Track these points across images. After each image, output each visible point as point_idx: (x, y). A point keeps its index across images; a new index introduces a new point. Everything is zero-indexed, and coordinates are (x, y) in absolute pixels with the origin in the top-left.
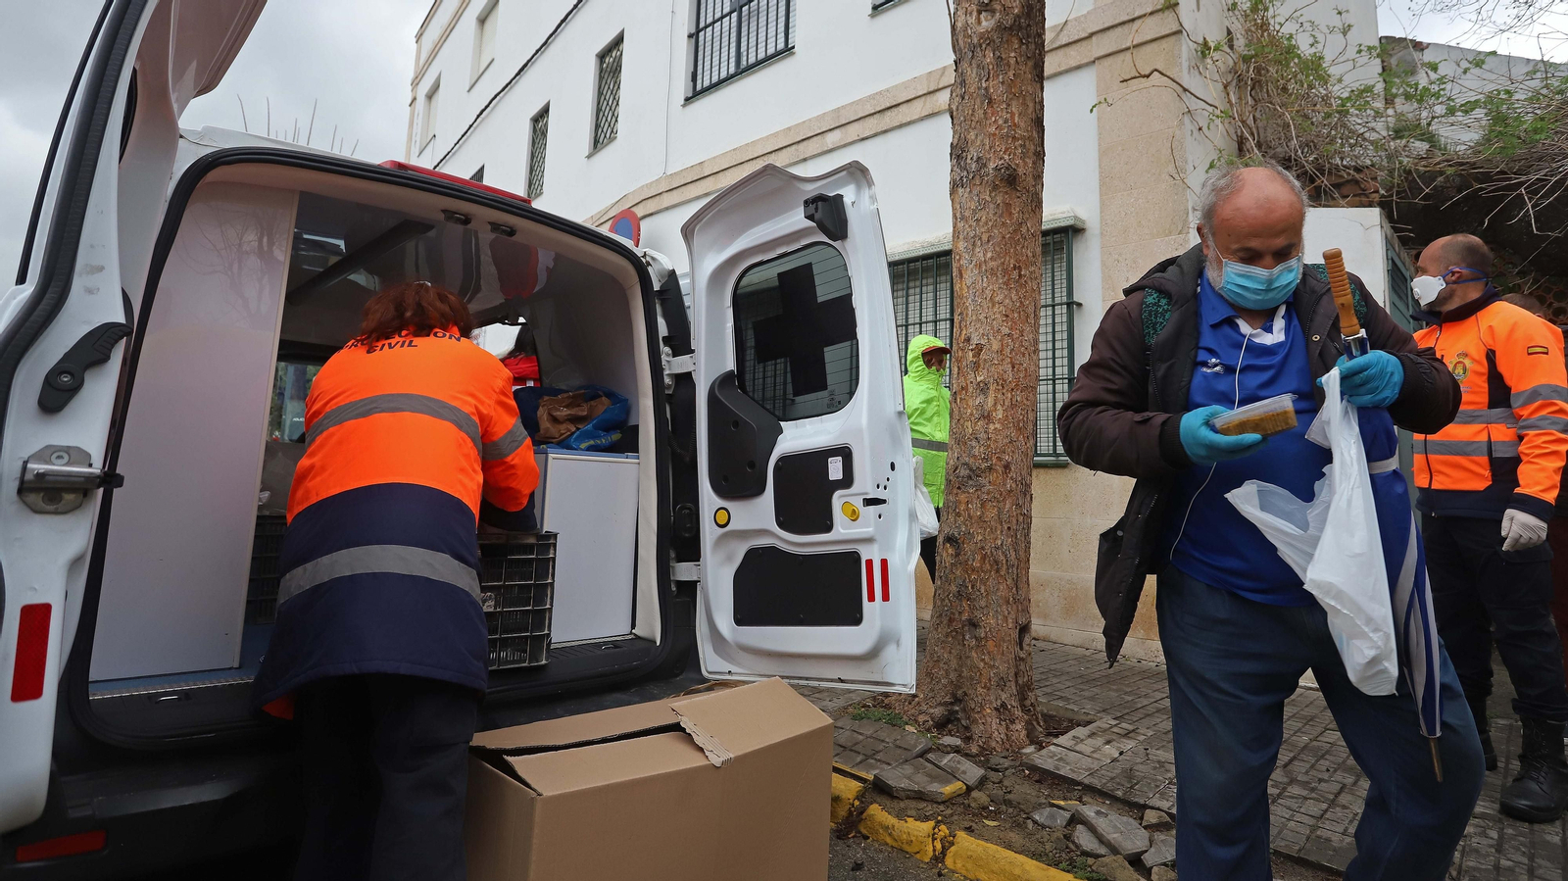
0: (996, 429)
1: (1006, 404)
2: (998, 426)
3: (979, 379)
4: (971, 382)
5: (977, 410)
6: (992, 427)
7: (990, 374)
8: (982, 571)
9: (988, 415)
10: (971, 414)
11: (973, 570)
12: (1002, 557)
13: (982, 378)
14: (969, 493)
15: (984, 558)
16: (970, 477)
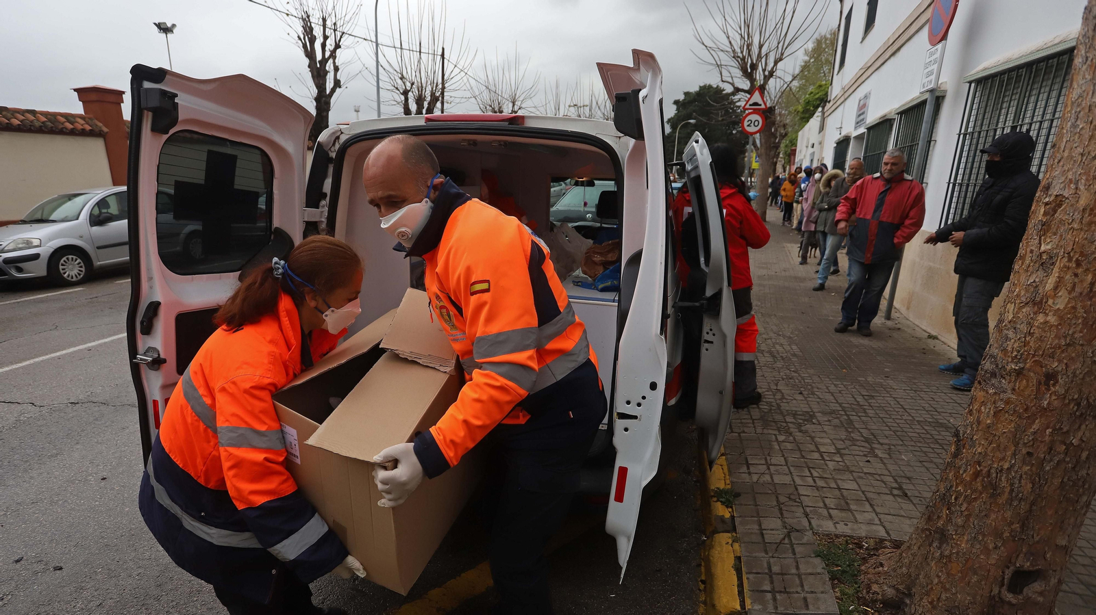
0: (1046, 322)
1: (1078, 290)
2: (1052, 319)
3: (1043, 248)
4: (1032, 251)
5: (1027, 291)
6: (1041, 318)
7: (1062, 243)
8: (971, 489)
9: (1041, 302)
10: (1018, 296)
11: (962, 482)
12: (1004, 483)
13: (1049, 247)
14: (987, 393)
15: (977, 475)
16: (993, 375)
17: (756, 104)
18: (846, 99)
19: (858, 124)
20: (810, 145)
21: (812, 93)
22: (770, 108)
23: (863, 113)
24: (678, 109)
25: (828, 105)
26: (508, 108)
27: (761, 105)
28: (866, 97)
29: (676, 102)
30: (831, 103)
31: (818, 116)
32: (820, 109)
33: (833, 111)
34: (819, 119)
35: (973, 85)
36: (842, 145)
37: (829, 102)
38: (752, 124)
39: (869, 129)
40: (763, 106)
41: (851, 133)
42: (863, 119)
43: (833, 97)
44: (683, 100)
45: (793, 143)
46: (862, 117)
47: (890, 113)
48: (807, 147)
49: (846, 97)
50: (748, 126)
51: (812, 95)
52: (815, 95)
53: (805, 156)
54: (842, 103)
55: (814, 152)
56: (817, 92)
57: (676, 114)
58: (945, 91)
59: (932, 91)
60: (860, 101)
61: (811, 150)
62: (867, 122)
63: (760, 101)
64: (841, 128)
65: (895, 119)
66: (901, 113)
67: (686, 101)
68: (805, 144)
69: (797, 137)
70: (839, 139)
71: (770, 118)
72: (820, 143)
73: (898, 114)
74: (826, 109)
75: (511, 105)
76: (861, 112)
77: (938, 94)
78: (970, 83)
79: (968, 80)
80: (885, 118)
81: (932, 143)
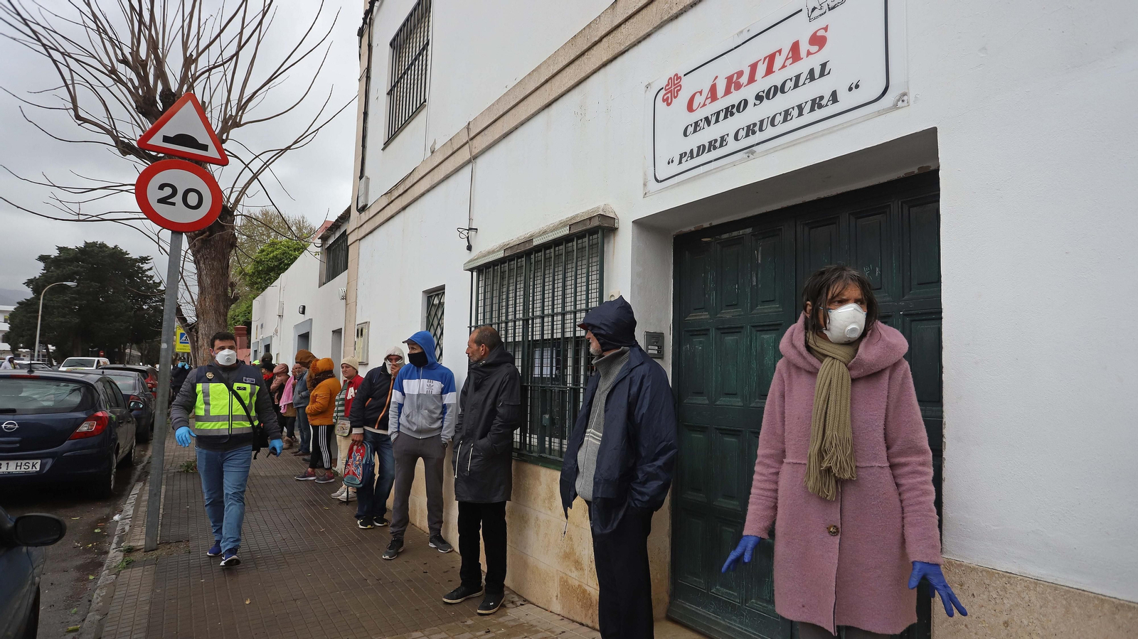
27: (205, 148)
38: (177, 200)
50: (162, 202)
57: (42, 274)
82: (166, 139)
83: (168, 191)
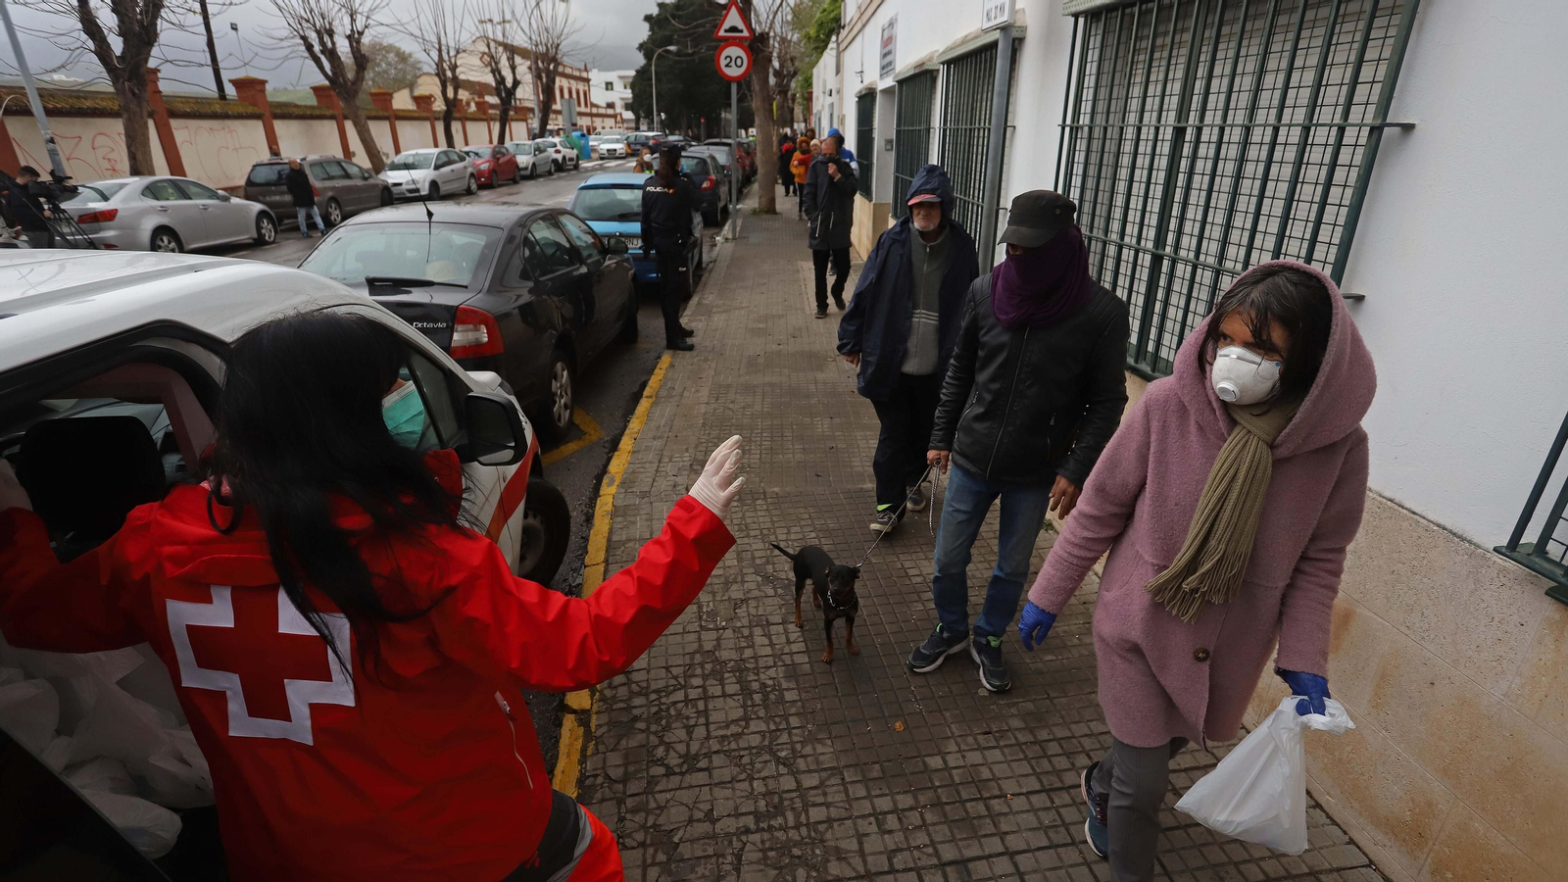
17: (733, 29)
18: (864, 26)
19: (886, 68)
20: (828, 92)
21: (825, 10)
22: (762, 34)
23: (889, 53)
24: (651, 29)
25: (843, 33)
26: (343, 25)
27: (742, 31)
28: (891, 24)
29: (648, 18)
30: (847, 29)
31: (832, 49)
32: (834, 38)
33: (850, 43)
34: (834, 52)
35: (1081, 20)
36: (866, 99)
37: (844, 27)
38: (733, 64)
39: (901, 82)
40: (746, 33)
41: (875, 82)
42: (890, 63)
43: (848, 21)
44: (658, 15)
45: (808, 83)
46: (888, 59)
47: (930, 59)
48: (824, 93)
49: (864, 22)
50: (727, 66)
51: (825, 13)
52: (829, 13)
53: (823, 106)
54: (860, 31)
55: (832, 104)
56: (831, 8)
57: (650, 36)
58: (1024, 29)
59: (1004, 29)
60: (883, 30)
61: (829, 100)
62: (897, 70)
63: (741, 25)
64: (862, 72)
65: (938, 71)
66: (948, 63)
67: (662, 17)
68: (821, 90)
69: (812, 75)
70: (860, 92)
71: (764, 51)
72: (838, 92)
73: (943, 63)
74: (840, 40)
75: (347, 20)
76: (886, 50)
77: (1015, 34)
78: (1076, 16)
79: (1074, 10)
80: (924, 68)
81: (1009, 131)
82: (726, 31)
83: (728, 59)
